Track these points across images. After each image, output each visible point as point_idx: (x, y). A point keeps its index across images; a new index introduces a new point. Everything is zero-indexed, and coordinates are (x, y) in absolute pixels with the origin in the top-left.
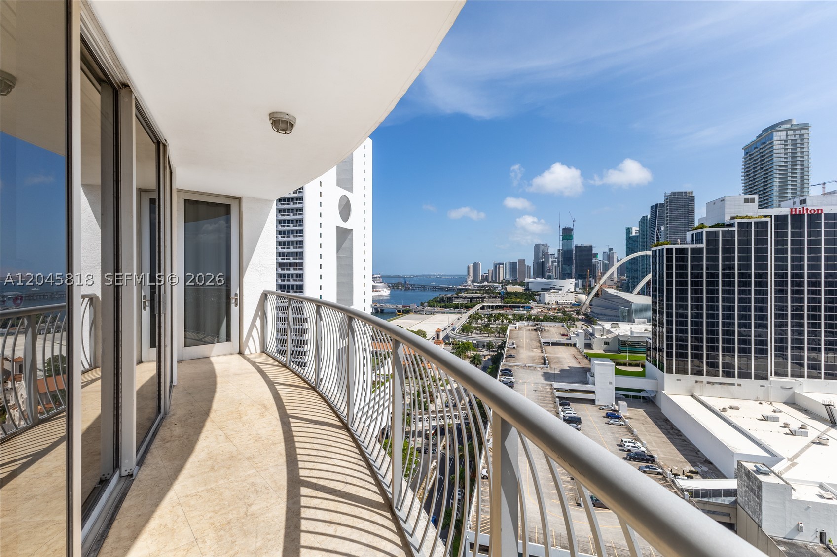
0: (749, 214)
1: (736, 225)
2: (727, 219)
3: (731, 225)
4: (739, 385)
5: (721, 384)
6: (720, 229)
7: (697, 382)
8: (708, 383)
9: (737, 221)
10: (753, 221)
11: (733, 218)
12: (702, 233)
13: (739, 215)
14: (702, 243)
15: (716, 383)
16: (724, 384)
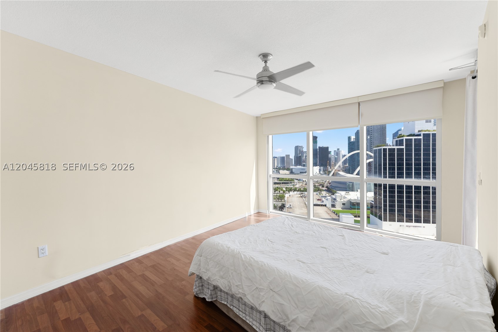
0: (428, 129)
1: (422, 135)
2: (416, 132)
3: (419, 135)
4: (424, 227)
5: (414, 226)
6: (413, 138)
7: (400, 226)
8: (407, 226)
9: (422, 133)
10: (431, 133)
11: (419, 131)
12: (403, 140)
13: (423, 129)
14: (403, 146)
15: (411, 226)
16: (416, 227)
